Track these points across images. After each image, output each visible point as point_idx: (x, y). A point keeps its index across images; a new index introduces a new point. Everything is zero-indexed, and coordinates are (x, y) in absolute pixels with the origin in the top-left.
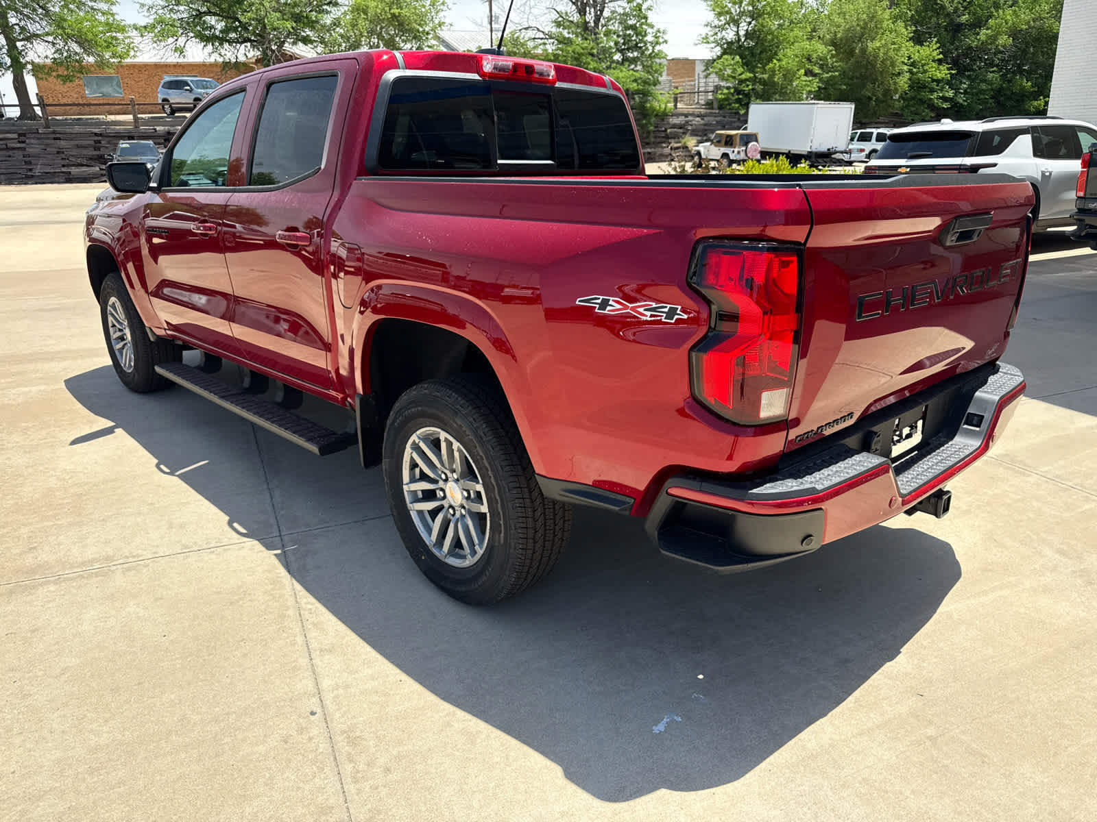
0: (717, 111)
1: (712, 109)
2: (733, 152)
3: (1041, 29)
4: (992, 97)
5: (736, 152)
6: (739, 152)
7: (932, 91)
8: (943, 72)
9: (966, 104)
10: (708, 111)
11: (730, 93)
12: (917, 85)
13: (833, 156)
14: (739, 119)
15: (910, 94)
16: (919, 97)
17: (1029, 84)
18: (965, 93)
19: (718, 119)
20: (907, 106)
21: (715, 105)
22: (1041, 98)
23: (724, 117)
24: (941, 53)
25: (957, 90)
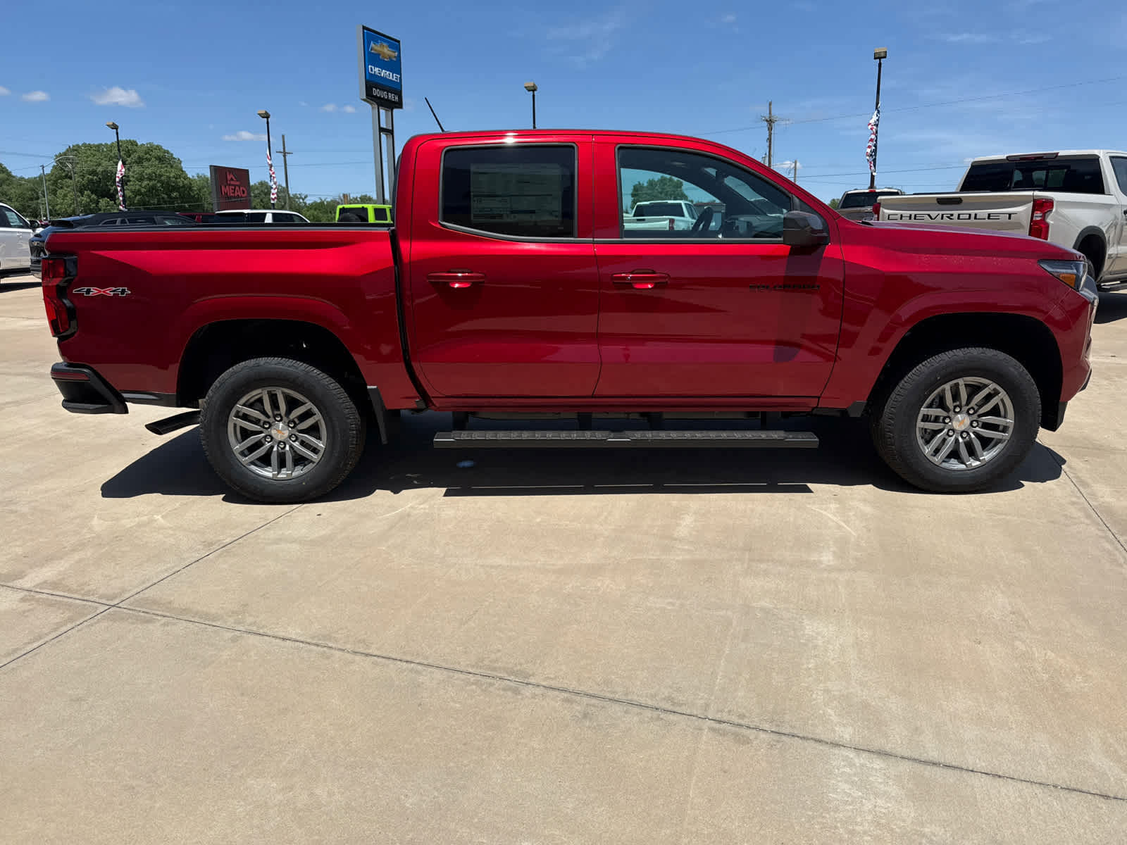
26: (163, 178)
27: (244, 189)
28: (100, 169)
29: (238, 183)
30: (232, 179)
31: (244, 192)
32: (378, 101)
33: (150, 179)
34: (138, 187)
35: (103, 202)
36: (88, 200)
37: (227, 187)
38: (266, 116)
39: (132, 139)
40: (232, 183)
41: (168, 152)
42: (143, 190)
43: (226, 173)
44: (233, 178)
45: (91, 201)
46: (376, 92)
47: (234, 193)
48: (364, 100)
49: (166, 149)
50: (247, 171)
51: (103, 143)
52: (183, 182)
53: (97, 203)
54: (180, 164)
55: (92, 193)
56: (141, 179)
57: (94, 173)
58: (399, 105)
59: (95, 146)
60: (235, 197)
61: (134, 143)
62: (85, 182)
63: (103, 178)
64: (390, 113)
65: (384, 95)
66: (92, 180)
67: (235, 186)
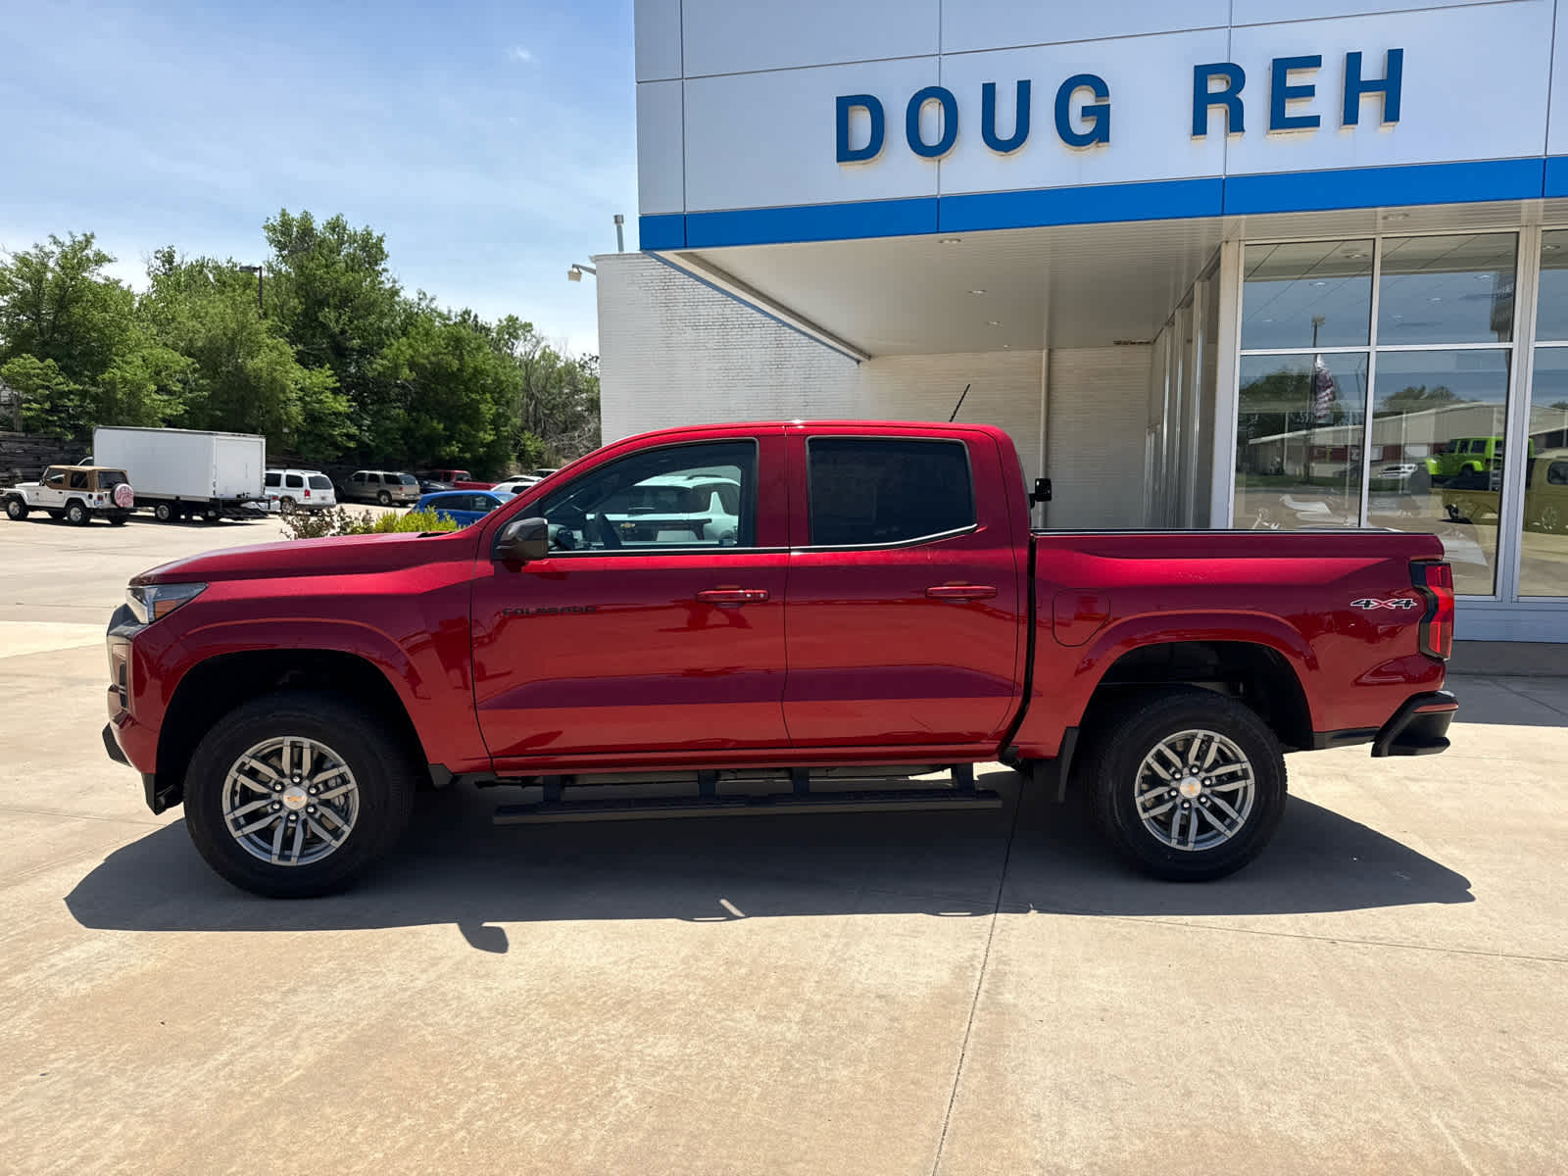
0: (23, 435)
1: (13, 430)
2: (90, 497)
3: (439, 365)
4: (402, 438)
5: (95, 497)
6: (100, 498)
7: (333, 426)
8: (342, 405)
9: (373, 444)
10: (7, 433)
11: (43, 410)
12: (314, 418)
13: (243, 505)
14: (62, 448)
15: (305, 427)
16: (316, 431)
17: (441, 426)
18: (369, 429)
19: (26, 446)
20: (305, 443)
21: (18, 425)
22: (454, 442)
23: (37, 444)
24: (337, 381)
25: (360, 427)
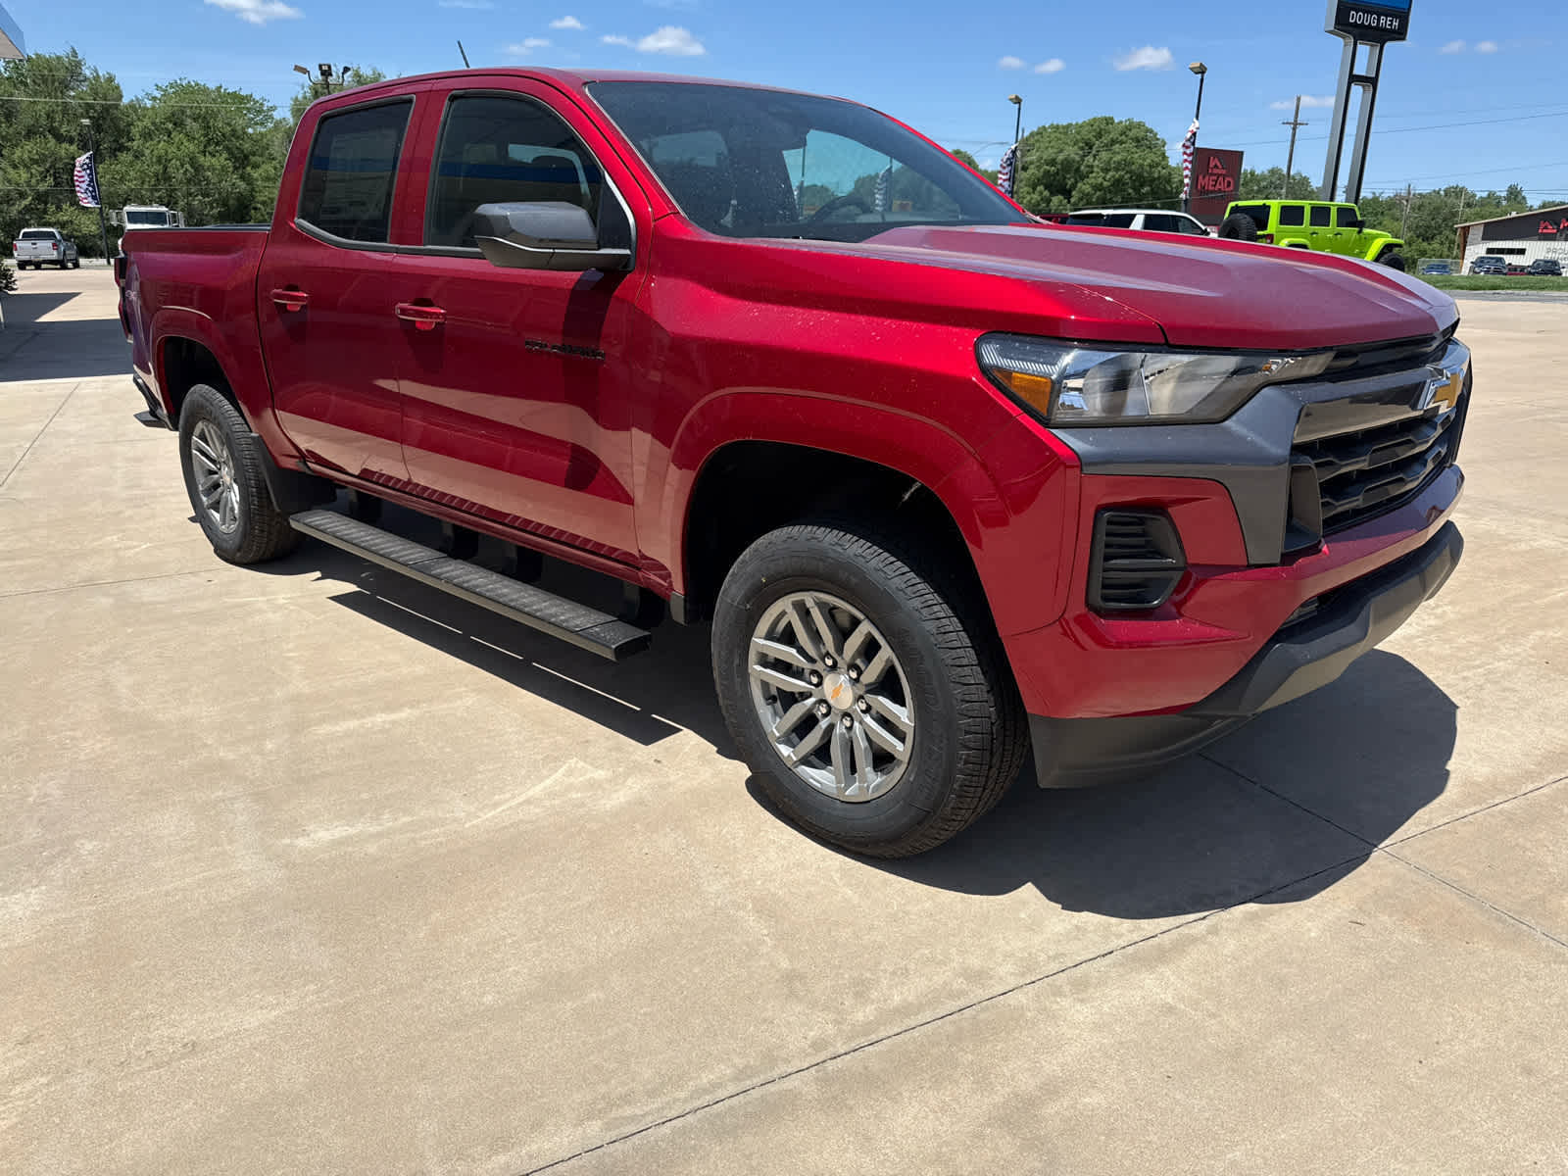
26: (1133, 167)
27: (1230, 180)
28: (1061, 157)
29: (1224, 172)
30: (1216, 166)
31: (1229, 186)
32: (1356, 31)
33: (1117, 169)
34: (1100, 180)
35: (1056, 200)
36: (1039, 198)
37: (1207, 178)
38: (1202, 70)
39: (1107, 116)
40: (1216, 171)
41: (1151, 131)
42: (1106, 184)
43: (1209, 158)
44: (1218, 164)
45: (1042, 199)
46: (1355, 17)
47: (1215, 186)
48: (1330, 32)
49: (1150, 127)
50: (1241, 154)
51: (1074, 123)
52: (1159, 172)
53: (1049, 201)
54: (1164, 146)
55: (1045, 189)
56: (1106, 170)
57: (1053, 162)
58: (1400, 34)
59: (1064, 127)
60: (1212, 192)
61: (1109, 121)
62: (1040, 174)
63: (1062, 169)
64: (1378, 48)
65: (1371, 20)
66: (1049, 171)
67: (1219, 175)
